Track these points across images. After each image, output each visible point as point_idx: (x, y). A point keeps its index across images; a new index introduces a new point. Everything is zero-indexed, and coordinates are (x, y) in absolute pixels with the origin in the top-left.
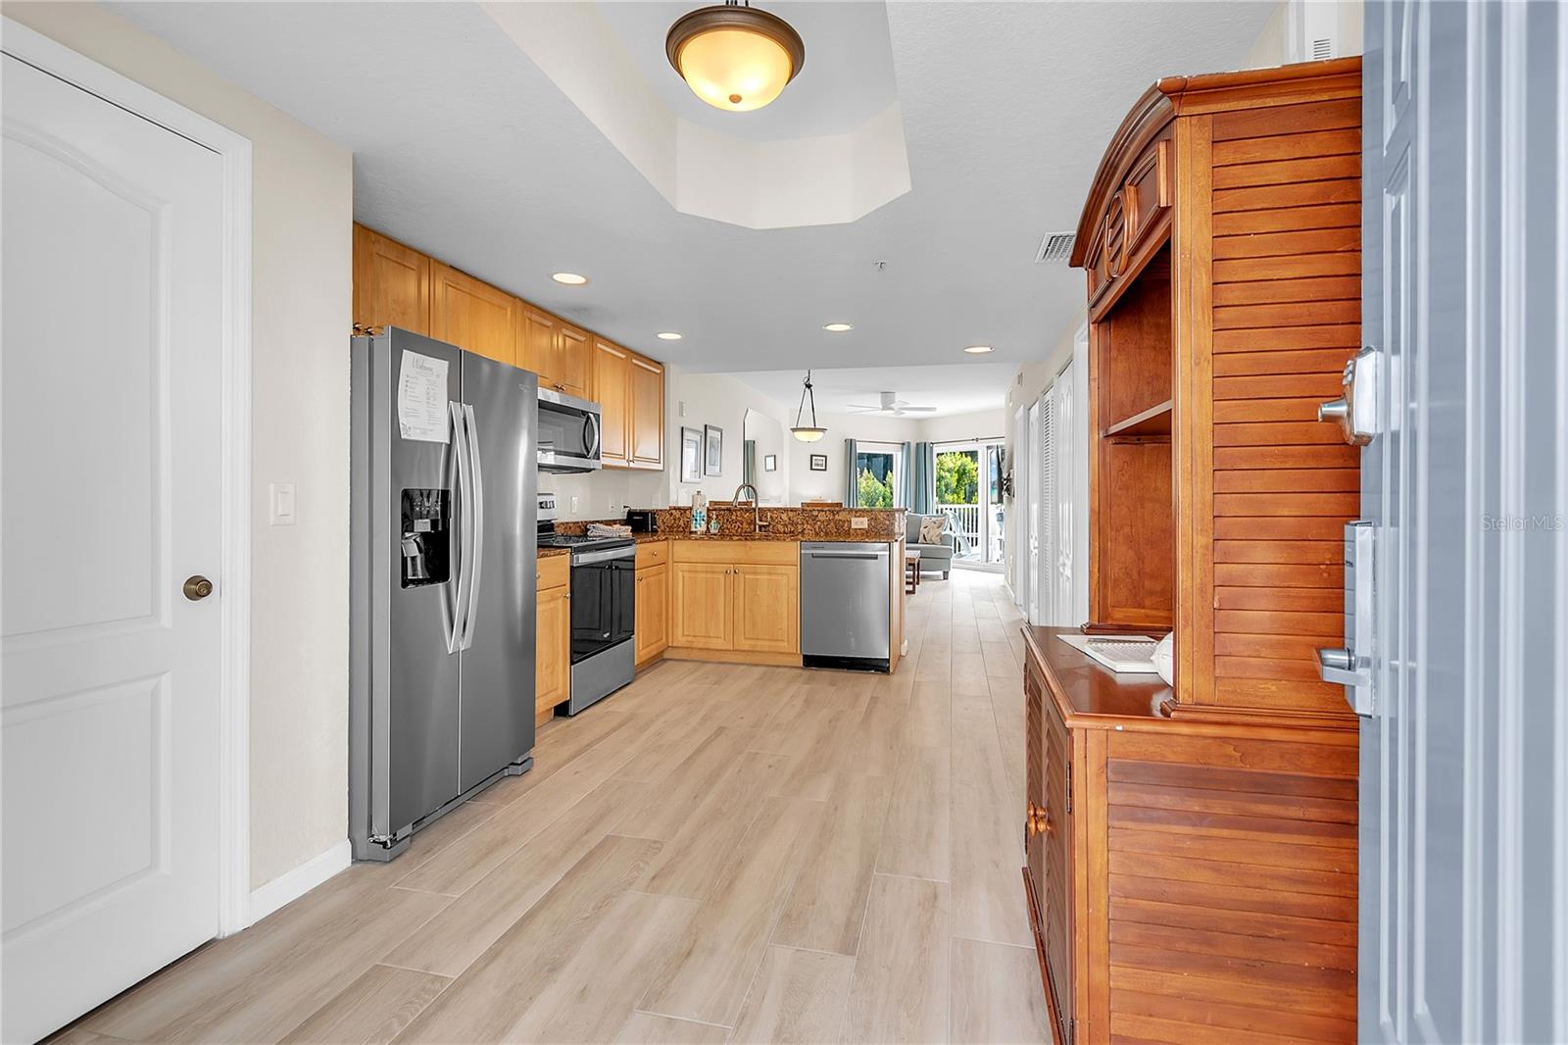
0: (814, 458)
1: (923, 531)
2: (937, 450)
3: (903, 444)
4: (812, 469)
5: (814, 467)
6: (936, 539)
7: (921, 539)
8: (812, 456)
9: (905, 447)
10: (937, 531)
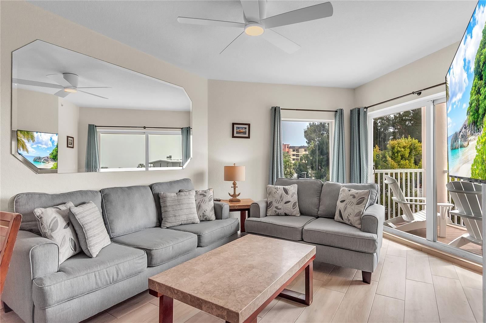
0: (235, 126)
1: (340, 206)
2: (373, 114)
3: (336, 111)
4: (233, 137)
5: (235, 135)
6: (354, 220)
7: (337, 216)
8: (233, 124)
9: (338, 114)
10: (357, 209)
